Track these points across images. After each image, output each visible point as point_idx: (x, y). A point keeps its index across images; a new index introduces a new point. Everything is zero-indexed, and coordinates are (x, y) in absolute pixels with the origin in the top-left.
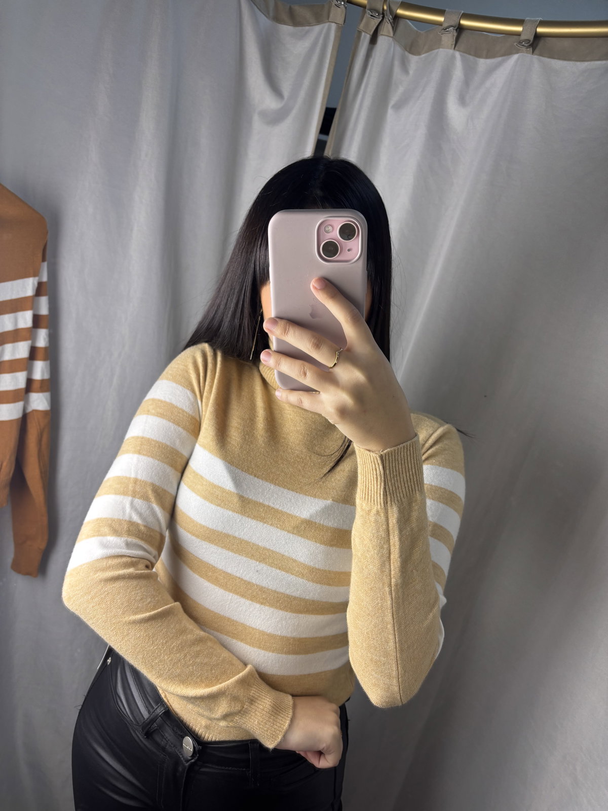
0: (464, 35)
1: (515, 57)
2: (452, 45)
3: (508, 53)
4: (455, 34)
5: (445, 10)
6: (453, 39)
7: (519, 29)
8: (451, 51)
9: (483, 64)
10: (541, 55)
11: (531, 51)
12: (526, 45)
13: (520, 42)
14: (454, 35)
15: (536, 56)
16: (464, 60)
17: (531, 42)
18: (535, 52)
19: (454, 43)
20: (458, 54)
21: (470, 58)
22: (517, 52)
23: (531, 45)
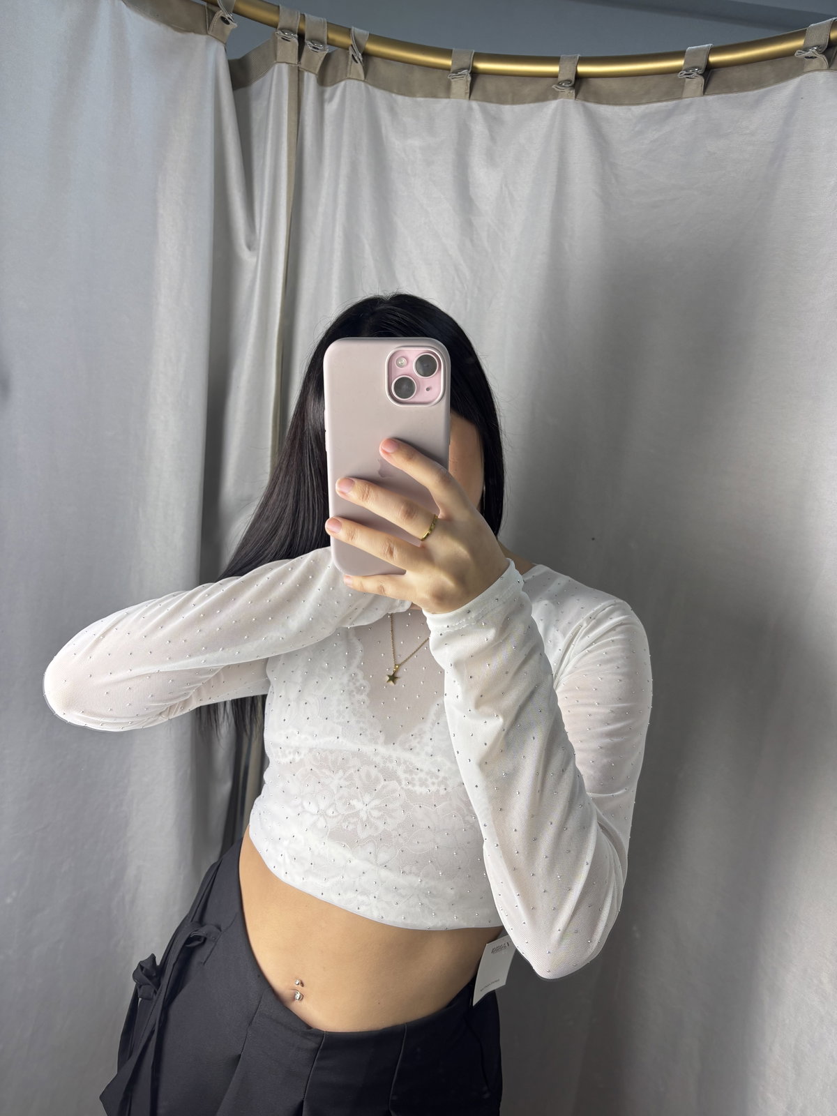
0: (480, 81)
1: (553, 105)
2: (466, 93)
3: (542, 98)
4: (469, 79)
5: (451, 51)
6: (467, 85)
7: (554, 69)
8: (465, 102)
9: (509, 112)
10: (586, 100)
11: (574, 94)
12: (567, 85)
13: (559, 84)
14: (467, 81)
15: (580, 102)
16: (485, 112)
17: (573, 83)
18: (580, 95)
19: (468, 91)
20: (475, 105)
21: (492, 107)
22: (555, 98)
23: (573, 87)
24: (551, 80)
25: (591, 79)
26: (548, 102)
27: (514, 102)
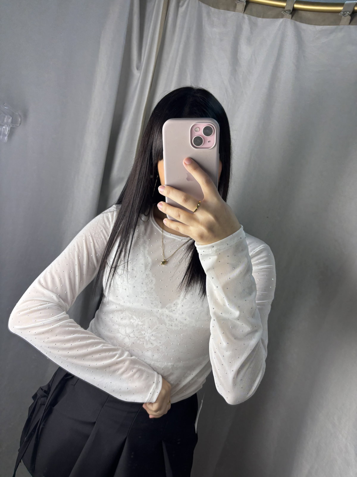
0: (250, 6)
1: (281, 20)
2: (243, 10)
3: (277, 17)
4: (245, 4)
6: (244, 7)
7: (284, 4)
8: (241, 14)
9: (261, 21)
10: (296, 20)
11: (291, 17)
12: (289, 12)
13: (285, 12)
15: (293, 20)
16: (250, 19)
18: (294, 18)
20: (246, 16)
21: (253, 18)
22: (282, 17)
23: (291, 13)
24: (281, 9)
25: (300, 11)
26: (278, 19)
27: (263, 17)
